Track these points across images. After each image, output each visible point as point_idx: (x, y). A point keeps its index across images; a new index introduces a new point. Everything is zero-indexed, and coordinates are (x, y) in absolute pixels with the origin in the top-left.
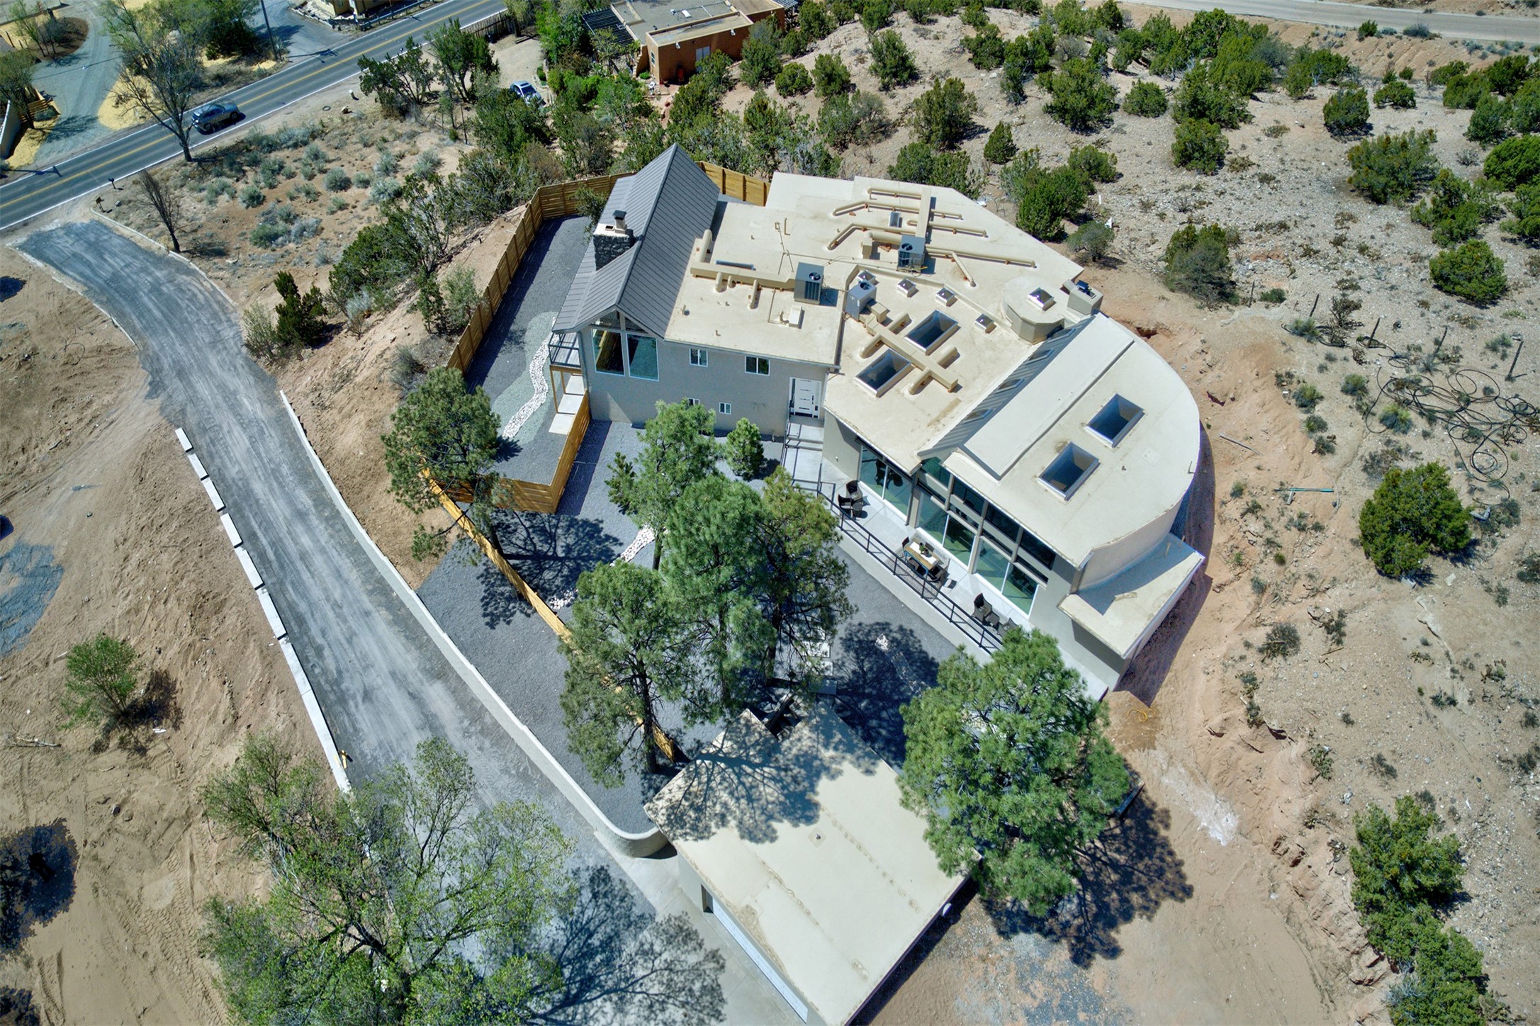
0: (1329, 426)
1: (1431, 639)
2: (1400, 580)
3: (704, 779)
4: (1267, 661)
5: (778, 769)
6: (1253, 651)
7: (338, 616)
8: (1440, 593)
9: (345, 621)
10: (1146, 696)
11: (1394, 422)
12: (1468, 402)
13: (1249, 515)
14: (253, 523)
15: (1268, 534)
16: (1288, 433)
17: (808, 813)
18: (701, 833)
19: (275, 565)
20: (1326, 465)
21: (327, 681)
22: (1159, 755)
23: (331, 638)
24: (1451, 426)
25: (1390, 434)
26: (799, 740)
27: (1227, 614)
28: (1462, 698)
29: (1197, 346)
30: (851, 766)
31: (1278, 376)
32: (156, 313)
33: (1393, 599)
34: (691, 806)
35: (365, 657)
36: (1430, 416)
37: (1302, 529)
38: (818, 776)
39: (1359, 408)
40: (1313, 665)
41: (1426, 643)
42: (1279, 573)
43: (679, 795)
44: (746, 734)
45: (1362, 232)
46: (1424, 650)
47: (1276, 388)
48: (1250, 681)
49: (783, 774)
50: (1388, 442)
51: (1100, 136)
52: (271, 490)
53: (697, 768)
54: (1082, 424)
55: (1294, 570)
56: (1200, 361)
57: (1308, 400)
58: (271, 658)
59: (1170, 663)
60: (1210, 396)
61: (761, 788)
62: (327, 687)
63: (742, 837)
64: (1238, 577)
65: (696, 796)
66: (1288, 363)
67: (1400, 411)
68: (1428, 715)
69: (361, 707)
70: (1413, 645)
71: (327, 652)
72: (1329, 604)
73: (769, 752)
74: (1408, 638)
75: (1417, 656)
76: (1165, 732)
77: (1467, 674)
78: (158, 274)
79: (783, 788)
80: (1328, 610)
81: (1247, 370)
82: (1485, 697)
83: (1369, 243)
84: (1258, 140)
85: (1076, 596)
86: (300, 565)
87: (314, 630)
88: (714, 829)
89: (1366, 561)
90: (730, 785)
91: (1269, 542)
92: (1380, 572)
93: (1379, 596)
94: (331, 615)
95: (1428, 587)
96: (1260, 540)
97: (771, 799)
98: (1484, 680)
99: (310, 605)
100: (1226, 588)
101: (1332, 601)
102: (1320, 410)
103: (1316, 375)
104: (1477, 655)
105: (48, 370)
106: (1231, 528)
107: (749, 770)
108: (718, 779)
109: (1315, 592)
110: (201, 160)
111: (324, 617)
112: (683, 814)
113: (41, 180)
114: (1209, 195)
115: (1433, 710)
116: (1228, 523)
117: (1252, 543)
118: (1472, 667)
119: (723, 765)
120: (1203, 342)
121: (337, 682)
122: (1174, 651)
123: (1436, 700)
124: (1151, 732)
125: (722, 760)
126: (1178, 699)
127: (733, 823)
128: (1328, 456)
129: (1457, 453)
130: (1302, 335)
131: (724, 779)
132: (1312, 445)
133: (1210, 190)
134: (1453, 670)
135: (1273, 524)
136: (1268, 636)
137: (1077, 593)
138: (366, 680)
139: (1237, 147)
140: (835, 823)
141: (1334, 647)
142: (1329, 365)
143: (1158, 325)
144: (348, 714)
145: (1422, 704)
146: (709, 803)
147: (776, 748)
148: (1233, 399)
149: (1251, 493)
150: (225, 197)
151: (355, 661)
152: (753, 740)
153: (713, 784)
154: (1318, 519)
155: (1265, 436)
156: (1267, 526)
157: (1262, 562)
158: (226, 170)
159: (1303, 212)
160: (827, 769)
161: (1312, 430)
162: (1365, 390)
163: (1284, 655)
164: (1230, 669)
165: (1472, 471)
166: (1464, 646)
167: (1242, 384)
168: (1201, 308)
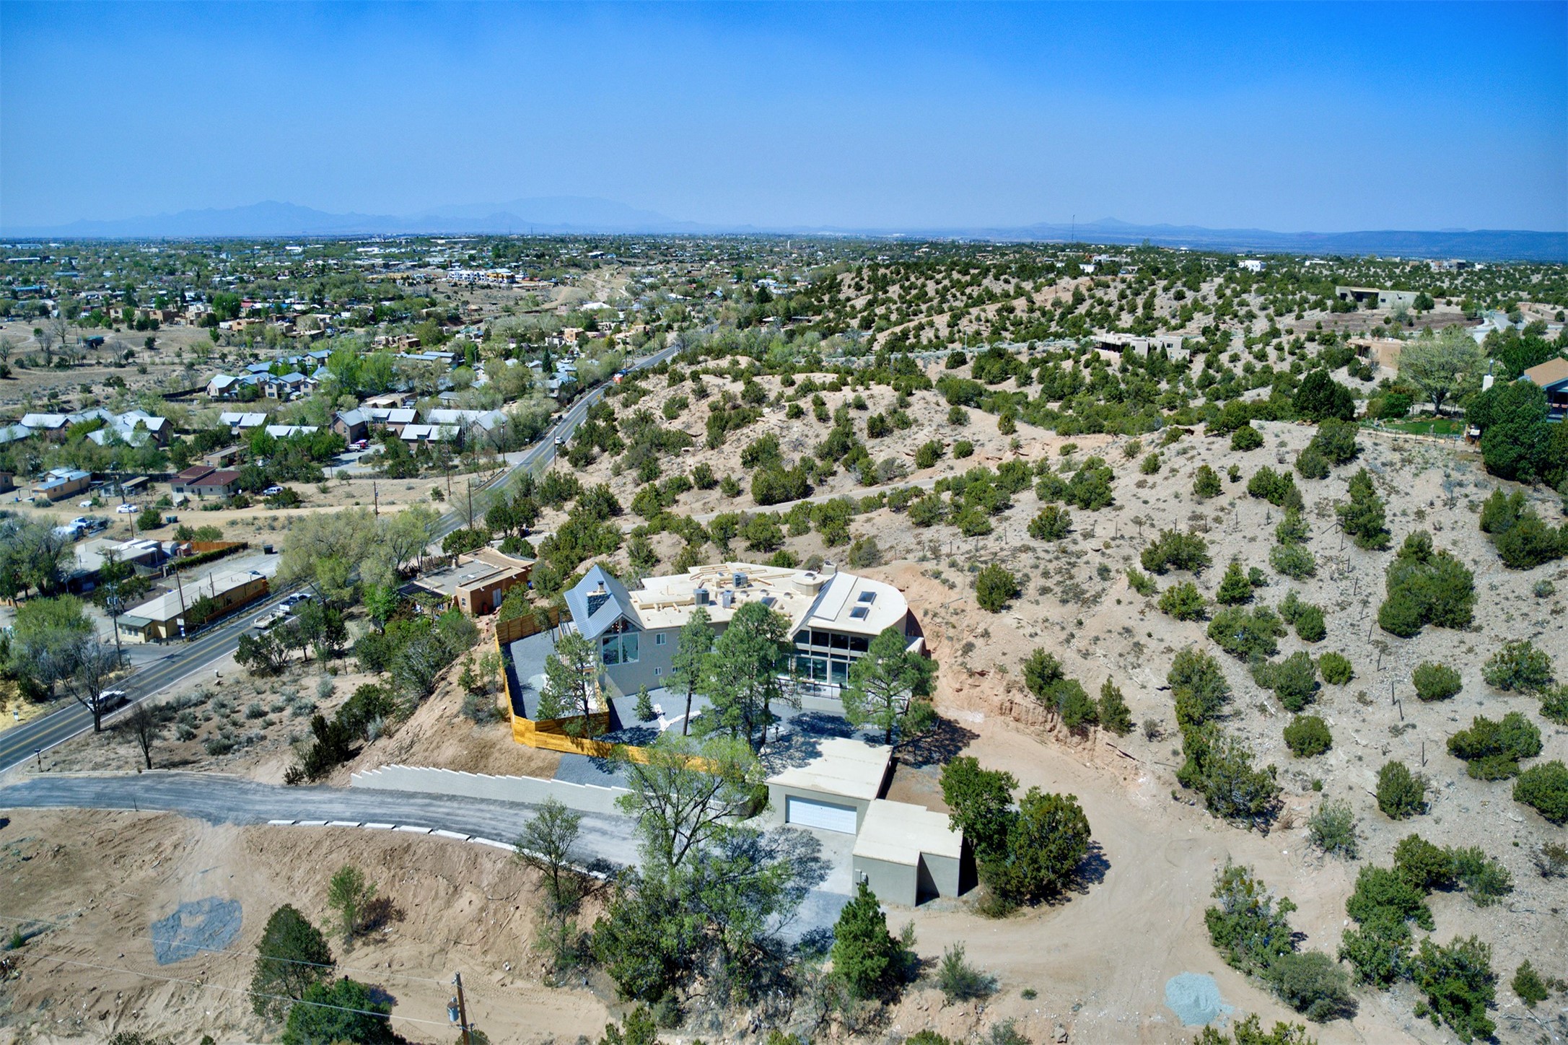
0: (950, 579)
1: (1021, 621)
2: (1001, 611)
4: (966, 656)
6: (959, 656)
8: (1017, 609)
12: (996, 554)
13: (934, 618)
15: (945, 621)
16: (935, 588)
20: (956, 591)
29: (883, 576)
31: (922, 574)
33: (1001, 617)
37: (957, 614)
39: (958, 570)
40: (983, 648)
42: (955, 631)
45: (928, 534)
46: (1019, 625)
47: (923, 577)
48: (963, 665)
50: (976, 576)
54: (855, 602)
55: (960, 627)
57: (937, 575)
66: (923, 569)
67: (974, 565)
74: (1013, 624)
75: (1017, 627)
79: (803, 752)
80: (980, 631)
81: (909, 576)
84: (863, 526)
86: (449, 817)
87: (488, 830)
89: (986, 612)
91: (947, 623)
92: (993, 613)
93: (997, 618)
95: (1011, 609)
96: (943, 624)
98: (1043, 624)
99: (474, 825)
101: (980, 628)
102: (943, 576)
103: (936, 567)
104: (1037, 619)
109: (973, 629)
116: (927, 625)
117: (940, 627)
118: (1037, 623)
120: (885, 574)
124: (935, 701)
126: (940, 688)
128: (954, 588)
132: (947, 588)
134: (1032, 626)
135: (945, 617)
136: (962, 650)
141: (988, 639)
142: (939, 563)
148: (908, 587)
149: (931, 613)
154: (962, 608)
155: (927, 592)
156: (943, 619)
157: (947, 631)
160: (816, 743)
162: (956, 565)
163: (971, 651)
166: (1032, 618)
167: (910, 579)
168: (875, 568)
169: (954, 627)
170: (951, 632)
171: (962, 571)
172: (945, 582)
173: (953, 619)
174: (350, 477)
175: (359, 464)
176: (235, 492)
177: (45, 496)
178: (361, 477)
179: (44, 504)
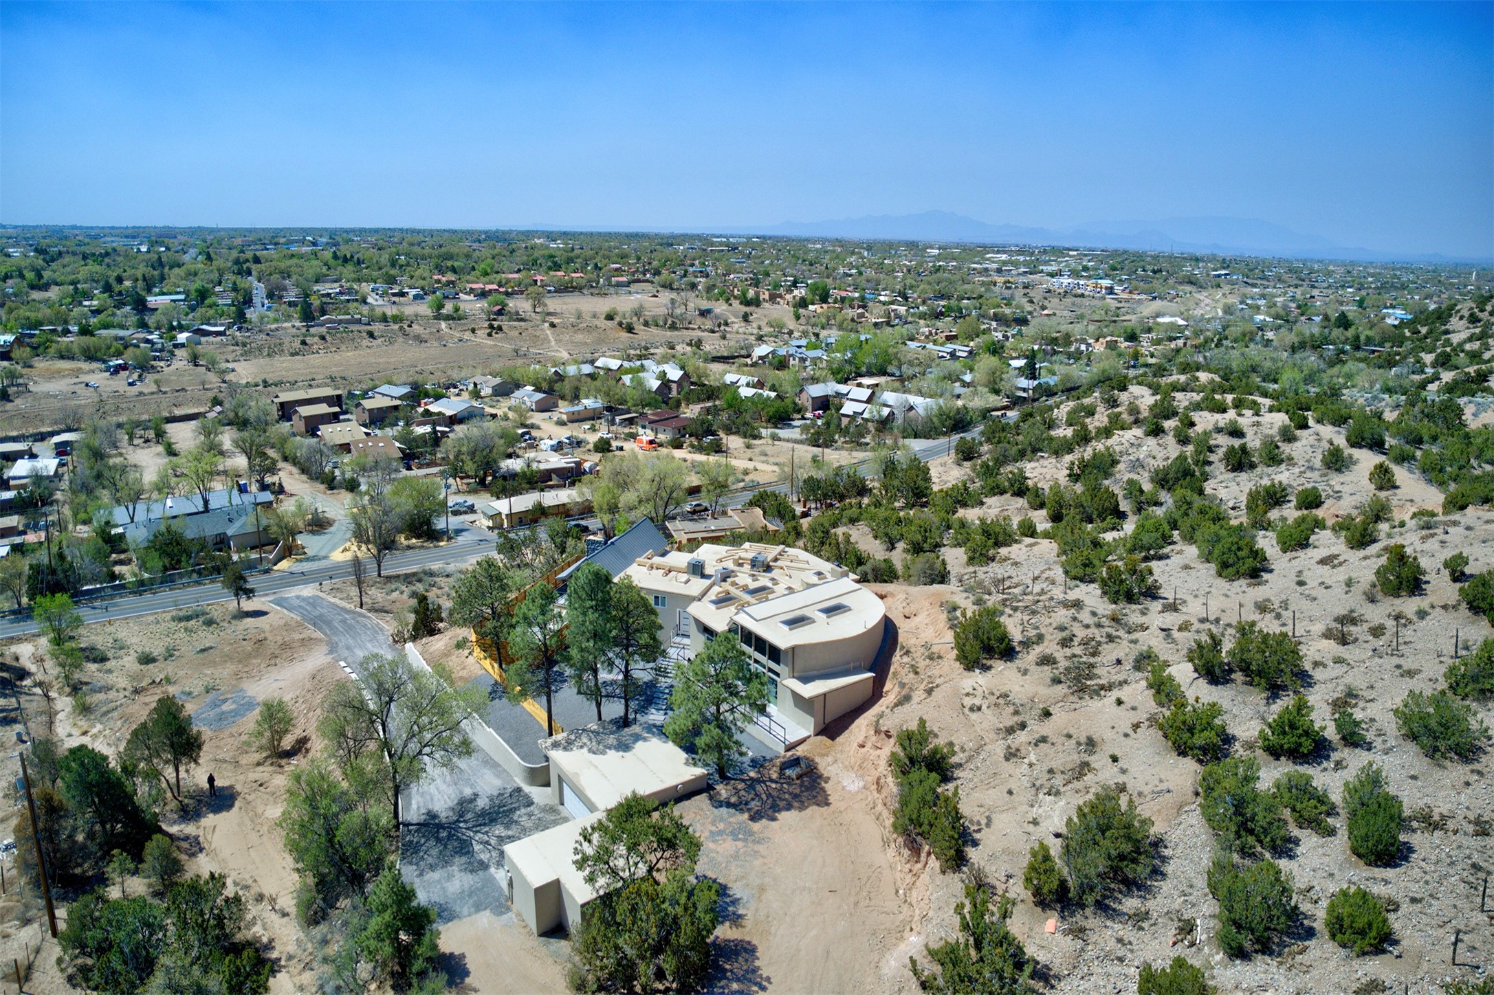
1: (978, 688)
3: (577, 735)
8: (994, 673)
10: (832, 738)
13: (905, 656)
16: (937, 623)
28: (984, 707)
31: (941, 603)
32: (341, 629)
34: (566, 742)
38: (638, 740)
40: (914, 705)
41: (975, 689)
42: (914, 679)
43: (561, 738)
46: (972, 691)
47: (938, 608)
49: (621, 738)
54: (815, 610)
55: (923, 677)
56: (904, 604)
59: (849, 726)
60: (904, 616)
63: (589, 752)
64: (894, 685)
68: (964, 714)
70: (968, 690)
74: (966, 688)
75: (967, 694)
76: (836, 751)
77: (990, 697)
78: (347, 616)
81: (926, 603)
82: (995, 704)
88: (575, 749)
92: (965, 669)
95: (988, 671)
98: (998, 699)
100: (889, 693)
104: (999, 690)
105: (271, 646)
107: (602, 735)
110: (389, 579)
113: (291, 575)
115: (968, 713)
118: (993, 694)
119: (589, 733)
122: (853, 721)
124: (828, 751)
126: (849, 740)
127: (586, 748)
129: (1022, 620)
132: (948, 626)
134: (983, 696)
135: (916, 659)
137: (794, 677)
140: (634, 755)
141: (927, 697)
143: (887, 592)
146: (576, 742)
148: (915, 615)
149: (908, 647)
154: (941, 654)
155: (925, 626)
158: (402, 582)
160: (644, 739)
163: (902, 705)
166: (993, 688)
169: (916, 673)
170: (909, 678)
173: (923, 664)
174: (780, 439)
175: (798, 430)
176: (684, 436)
177: (564, 417)
178: (788, 441)
179: (561, 423)
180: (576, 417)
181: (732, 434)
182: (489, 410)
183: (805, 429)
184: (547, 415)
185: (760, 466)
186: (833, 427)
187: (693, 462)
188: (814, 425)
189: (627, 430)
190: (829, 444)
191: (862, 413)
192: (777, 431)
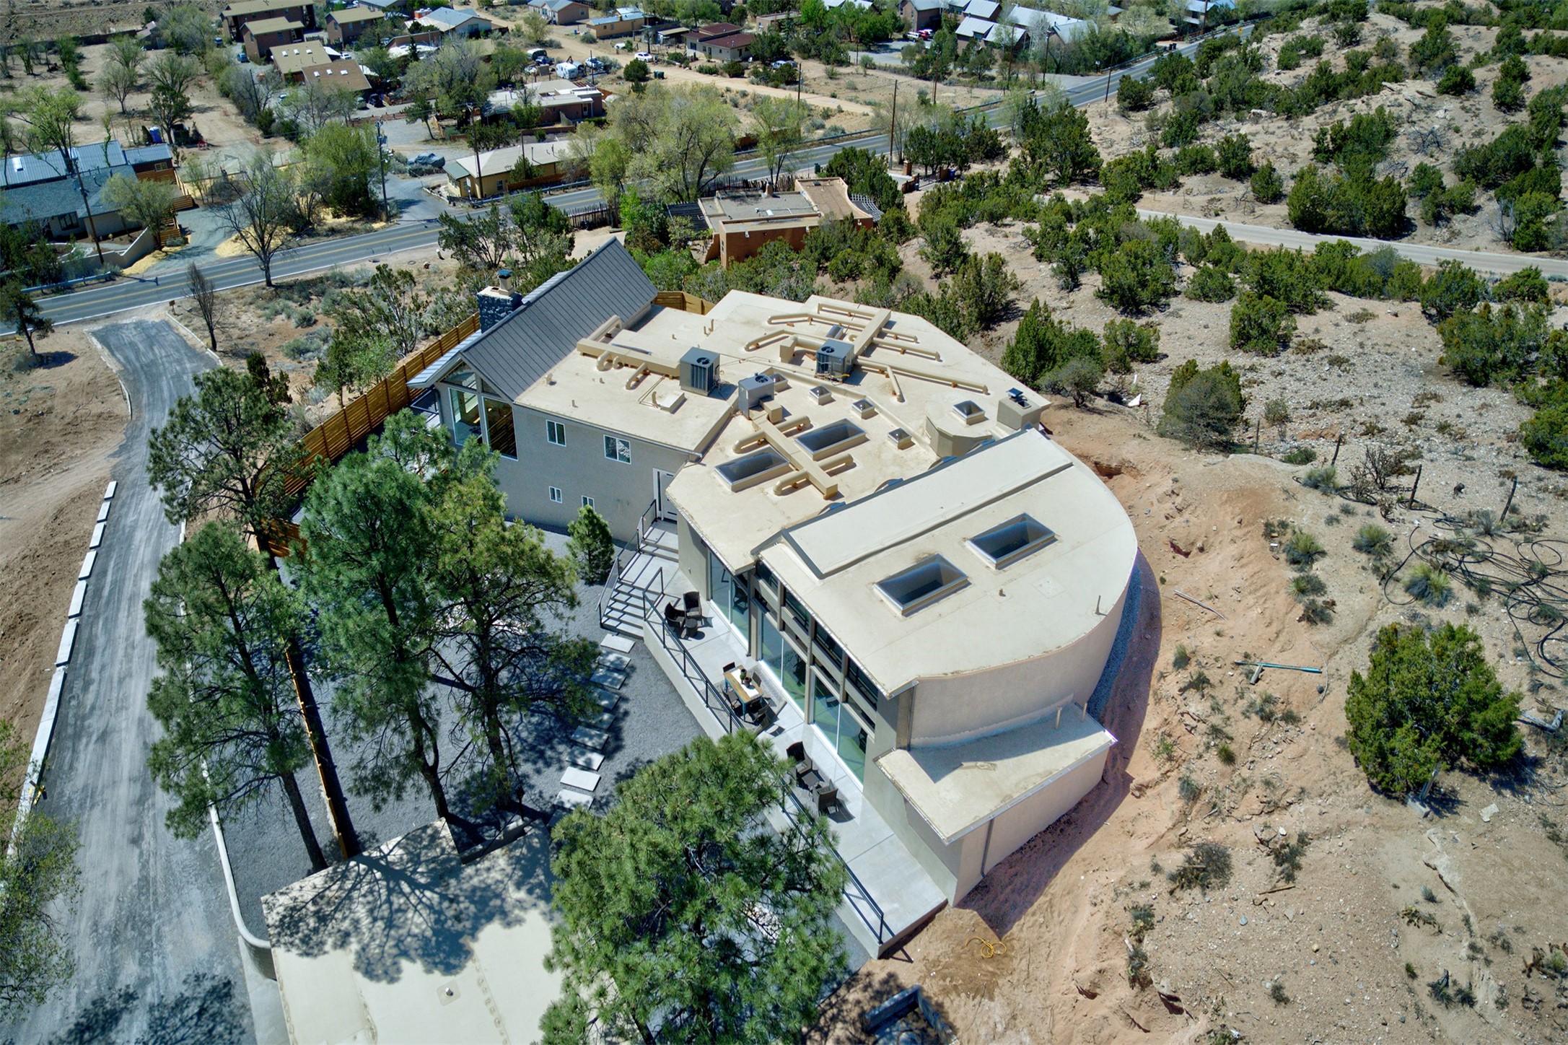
0: (1329, 589)
1: (1441, 893)
2: (1404, 803)
3: (348, 885)
4: (1178, 893)
5: (443, 897)
6: (1162, 877)
7: (126, 655)
8: (1469, 830)
9: (130, 661)
10: (999, 923)
11: (1424, 590)
12: (1544, 574)
13: (1193, 691)
14: (112, 564)
15: (1216, 720)
16: (1267, 593)
17: (452, 961)
18: (310, 947)
19: (103, 601)
20: (1317, 637)
21: (75, 715)
22: (996, 1009)
23: (106, 674)
24: (1511, 602)
25: (1419, 607)
26: (488, 870)
27: (1141, 827)
28: (1484, 995)
29: (1168, 485)
30: (540, 918)
31: (1267, 525)
32: (166, 394)
33: (1389, 828)
34: (316, 913)
35: (126, 698)
36: (1483, 588)
37: (1267, 717)
38: (489, 918)
39: (1376, 570)
40: (1244, 906)
41: (1431, 899)
42: (1223, 775)
43: (309, 895)
44: (425, 847)
45: (1446, 412)
46: (1426, 909)
47: (1262, 540)
48: (1145, 918)
49: (446, 904)
50: (1414, 617)
51: (1151, 319)
52: (149, 539)
53: (347, 869)
54: (965, 539)
55: (1245, 772)
56: (1169, 505)
57: (1304, 555)
58: (38, 682)
59: (1046, 884)
60: (1173, 546)
61: (410, 915)
62: (71, 720)
63: (357, 968)
64: (1165, 775)
65: (328, 903)
66: (1286, 512)
67: (1434, 576)
68: (1419, 1011)
69: (91, 746)
70: (1411, 897)
71: (93, 688)
72: (1285, 826)
73: (442, 874)
74: (1403, 886)
75: (1412, 916)
76: (1015, 978)
77: (1498, 956)
78: (188, 365)
79: (437, 921)
80: (1282, 831)
81: (1227, 517)
82: (1526, 1000)
83: (1452, 421)
84: (1337, 325)
85: (905, 754)
86: (124, 605)
87: (96, 665)
88: (327, 947)
89: (1354, 770)
90: (375, 900)
91: (1216, 731)
92: (1373, 787)
93: (1367, 821)
94: (121, 653)
95: (1449, 819)
96: (1202, 727)
97: (415, 930)
98: (1528, 971)
99: (108, 641)
100: (1149, 792)
101: (1293, 820)
102: (1319, 569)
103: (1322, 526)
104: (1518, 929)
105: (53, 427)
106: (1166, 709)
107: (406, 888)
108: (365, 888)
109: (1272, 807)
110: (277, 287)
111: (114, 654)
112: (301, 920)
113: (143, 285)
114: (1265, 374)
115: (1430, 1005)
116: (1164, 703)
117: (1191, 730)
118: (1506, 947)
119: (378, 875)
120: (1175, 481)
121: (84, 718)
122: (1056, 868)
123: (1438, 991)
124: (993, 974)
125: (380, 868)
126: (1047, 936)
127: (354, 946)
128: (1322, 626)
129: (1518, 636)
130: (1316, 487)
131: (371, 891)
132: (1299, 610)
133: (1266, 371)
134: (1473, 947)
135: (1225, 708)
136: (1189, 860)
137: (909, 748)
138: (113, 720)
139: (1310, 331)
140: (481, 982)
141: (1282, 884)
142: (1342, 517)
143: (1123, 462)
144: (74, 751)
145: (1410, 991)
146: (339, 915)
147: (455, 873)
148: (1201, 550)
149: (1199, 663)
150: (283, 316)
151: (114, 701)
152: (432, 854)
153: (355, 894)
154: (1294, 708)
155: (1236, 596)
156: (1216, 709)
157: (1200, 757)
158: (296, 297)
159: (1375, 392)
160: (504, 913)
161: (1302, 591)
162: (1387, 549)
163: (1205, 887)
164: (1121, 898)
165: (1538, 661)
166: (1499, 912)
167: (1216, 532)
168: (1185, 450)
169: (1228, 758)
170: (1208, 770)
171: (1386, 578)
172: (1308, 587)
173: (1244, 729)
174: (874, 67)
175: (898, 55)
176: (746, 59)
177: (593, 32)
178: (885, 69)
179: (589, 40)
180: (609, 32)
181: (809, 57)
182: (497, 22)
183: (907, 53)
184: (571, 29)
185: (847, 107)
186: (946, 52)
187: (755, 97)
188: (920, 49)
189: (672, 50)
190: (940, 76)
191: (985, 35)
192: (871, 55)
